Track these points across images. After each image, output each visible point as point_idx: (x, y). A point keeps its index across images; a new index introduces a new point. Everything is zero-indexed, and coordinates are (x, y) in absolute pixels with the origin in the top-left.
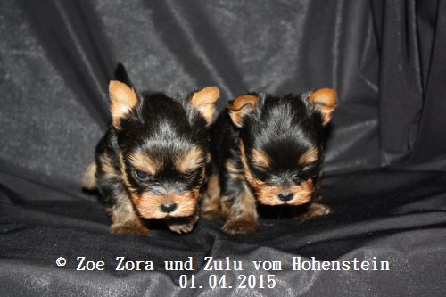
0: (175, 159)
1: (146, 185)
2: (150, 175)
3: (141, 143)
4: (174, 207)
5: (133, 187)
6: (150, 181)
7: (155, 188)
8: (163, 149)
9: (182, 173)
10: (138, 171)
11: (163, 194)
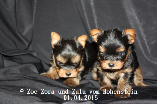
0: (71, 59)
1: (62, 66)
2: (63, 63)
3: (60, 53)
4: (70, 74)
5: (57, 67)
6: (63, 65)
7: (64, 68)
8: (68, 55)
9: (74, 63)
10: (59, 62)
11: (67, 70)
